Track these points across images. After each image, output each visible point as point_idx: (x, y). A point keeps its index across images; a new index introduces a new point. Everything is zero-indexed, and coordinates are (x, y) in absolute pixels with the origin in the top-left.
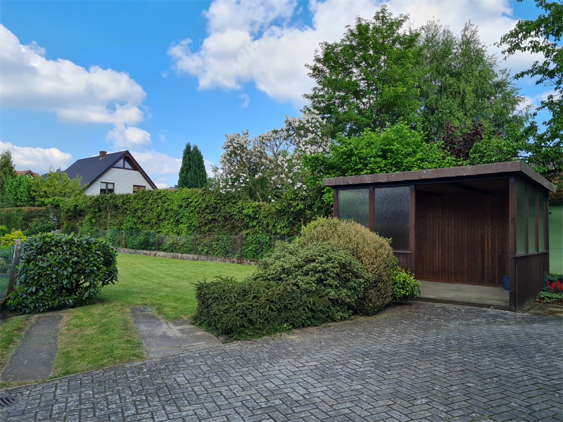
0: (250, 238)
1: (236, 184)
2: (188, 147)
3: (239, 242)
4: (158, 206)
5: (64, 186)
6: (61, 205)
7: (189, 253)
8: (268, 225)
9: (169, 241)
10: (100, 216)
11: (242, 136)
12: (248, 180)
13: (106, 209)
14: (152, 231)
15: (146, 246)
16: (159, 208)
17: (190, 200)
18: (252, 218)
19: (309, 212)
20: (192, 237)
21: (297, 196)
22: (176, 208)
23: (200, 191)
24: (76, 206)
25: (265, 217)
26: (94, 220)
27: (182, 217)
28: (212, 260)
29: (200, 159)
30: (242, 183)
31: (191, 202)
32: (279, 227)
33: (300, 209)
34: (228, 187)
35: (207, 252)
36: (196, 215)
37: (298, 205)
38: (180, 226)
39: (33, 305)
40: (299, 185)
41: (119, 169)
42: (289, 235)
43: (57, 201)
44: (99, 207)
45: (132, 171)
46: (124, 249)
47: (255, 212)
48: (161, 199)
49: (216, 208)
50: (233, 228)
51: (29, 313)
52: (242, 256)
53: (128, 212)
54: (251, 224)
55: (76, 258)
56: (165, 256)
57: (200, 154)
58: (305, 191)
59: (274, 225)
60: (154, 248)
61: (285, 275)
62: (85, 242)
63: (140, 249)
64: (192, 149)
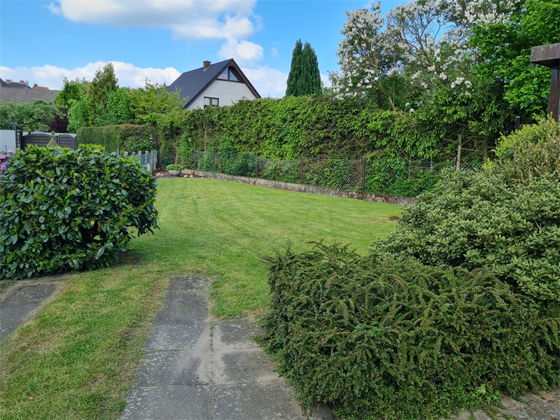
0: (376, 163)
1: (359, 85)
2: (299, 45)
3: (360, 168)
4: (258, 121)
5: (163, 101)
6: (158, 122)
7: (295, 183)
8: (404, 144)
9: (270, 166)
10: (197, 134)
11: (370, 12)
12: (376, 79)
13: (202, 126)
14: (251, 154)
15: (244, 171)
16: (259, 123)
17: (296, 111)
18: (380, 135)
19: (474, 124)
20: (299, 162)
21: (454, 99)
22: (278, 123)
23: (309, 98)
24: (172, 123)
25: (401, 133)
26: (190, 140)
27: (286, 135)
28: (323, 192)
29: (314, 61)
30: (367, 84)
31: (298, 114)
32: (422, 147)
33: (459, 120)
34: (347, 90)
35: (317, 182)
36: (304, 132)
37: (455, 112)
38: (283, 146)
39: (15, 264)
40: (459, 80)
41: (224, 82)
42: (436, 159)
43: (155, 118)
44: (195, 124)
45: (238, 84)
46: (221, 174)
47: (386, 127)
48: (260, 111)
49: (331, 121)
50: (353, 149)
51: (10, 278)
52: (365, 188)
53: (224, 129)
54: (378, 144)
55: (78, 190)
56: (266, 185)
57: (313, 54)
58: (469, 90)
59: (414, 145)
60: (253, 174)
61: (475, 252)
62: (92, 162)
63: (238, 175)
64: (303, 47)
